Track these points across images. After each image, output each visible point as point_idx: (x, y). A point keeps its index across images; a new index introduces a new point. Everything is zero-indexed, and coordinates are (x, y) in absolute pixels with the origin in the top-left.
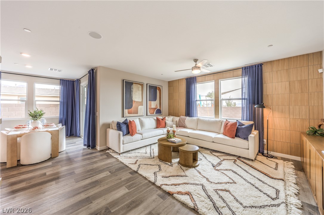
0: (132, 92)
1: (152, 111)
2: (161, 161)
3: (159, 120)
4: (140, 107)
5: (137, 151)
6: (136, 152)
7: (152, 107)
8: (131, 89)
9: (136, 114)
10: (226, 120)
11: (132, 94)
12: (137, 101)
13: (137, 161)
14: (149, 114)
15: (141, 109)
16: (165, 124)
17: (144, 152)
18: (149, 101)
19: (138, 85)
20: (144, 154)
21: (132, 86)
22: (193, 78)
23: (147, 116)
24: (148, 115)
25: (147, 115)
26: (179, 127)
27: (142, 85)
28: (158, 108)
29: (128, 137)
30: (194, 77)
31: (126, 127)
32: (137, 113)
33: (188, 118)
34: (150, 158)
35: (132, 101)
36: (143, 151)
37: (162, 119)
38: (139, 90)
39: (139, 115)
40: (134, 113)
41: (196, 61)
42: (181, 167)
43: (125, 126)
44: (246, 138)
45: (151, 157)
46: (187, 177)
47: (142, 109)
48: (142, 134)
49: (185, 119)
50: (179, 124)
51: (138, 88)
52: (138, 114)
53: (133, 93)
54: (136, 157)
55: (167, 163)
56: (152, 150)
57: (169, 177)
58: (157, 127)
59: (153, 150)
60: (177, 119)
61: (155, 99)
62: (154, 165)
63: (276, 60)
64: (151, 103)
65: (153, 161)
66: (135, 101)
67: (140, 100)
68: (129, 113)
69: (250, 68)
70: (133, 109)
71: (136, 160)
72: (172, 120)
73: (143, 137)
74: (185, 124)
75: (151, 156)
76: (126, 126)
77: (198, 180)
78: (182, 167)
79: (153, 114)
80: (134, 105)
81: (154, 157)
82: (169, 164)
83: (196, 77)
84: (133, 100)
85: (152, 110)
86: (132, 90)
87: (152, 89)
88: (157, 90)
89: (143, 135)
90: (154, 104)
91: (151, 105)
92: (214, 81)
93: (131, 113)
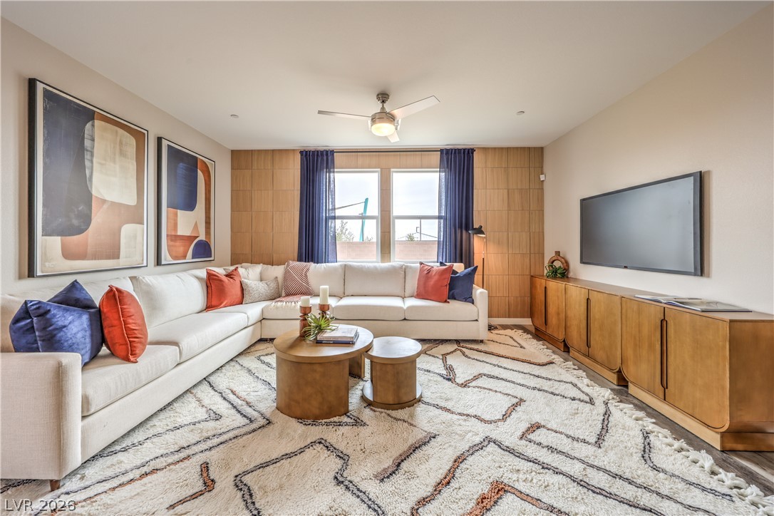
0: (87, 156)
1: (181, 249)
2: (309, 421)
3: (221, 281)
4: (127, 230)
5: (160, 424)
6: (160, 430)
7: (180, 233)
8: (83, 138)
9: (109, 257)
10: (419, 265)
11: (87, 163)
12: (113, 203)
13: (205, 467)
14: (169, 257)
15: (135, 237)
16: (242, 290)
17: (201, 414)
18: (168, 207)
19: (121, 131)
20: (212, 424)
21: (88, 125)
22: (325, 153)
23: (159, 268)
24: (163, 262)
25: (158, 263)
26: (288, 295)
27: (139, 136)
28: (202, 237)
29: (112, 374)
30: (327, 151)
31: (91, 325)
32: (115, 255)
33: (312, 265)
34: (254, 431)
35: (88, 198)
36: (189, 412)
37: (229, 275)
38: (122, 154)
39: (122, 262)
40: (96, 257)
41: (383, 97)
42: (389, 415)
43: (85, 318)
44: (469, 299)
45: (254, 426)
46: (439, 439)
47: (139, 238)
48: (176, 344)
49: (308, 270)
50: (286, 287)
51: (121, 143)
52: (118, 257)
53: (92, 162)
54: (182, 455)
55: (336, 419)
56: (231, 397)
57: (399, 465)
58: (209, 307)
59: (233, 393)
60: (278, 271)
61: (190, 205)
62: (302, 451)
63: (492, 148)
64: (176, 215)
65: (281, 436)
66: (104, 201)
67: (131, 200)
68: (68, 254)
69: (455, 153)
70: (91, 236)
71: (193, 466)
72: (258, 276)
73: (184, 352)
74: (308, 283)
75: (251, 421)
76: (91, 320)
77: (470, 431)
78: (394, 413)
79: (185, 257)
80: (98, 218)
81: (268, 416)
82: (345, 419)
83: (332, 152)
84: (94, 192)
85: (178, 243)
86: (87, 143)
87: (181, 165)
88: (199, 171)
89: (184, 344)
90: (187, 223)
91: (176, 225)
92: (379, 170)
93: (83, 256)
